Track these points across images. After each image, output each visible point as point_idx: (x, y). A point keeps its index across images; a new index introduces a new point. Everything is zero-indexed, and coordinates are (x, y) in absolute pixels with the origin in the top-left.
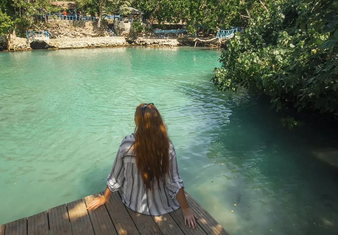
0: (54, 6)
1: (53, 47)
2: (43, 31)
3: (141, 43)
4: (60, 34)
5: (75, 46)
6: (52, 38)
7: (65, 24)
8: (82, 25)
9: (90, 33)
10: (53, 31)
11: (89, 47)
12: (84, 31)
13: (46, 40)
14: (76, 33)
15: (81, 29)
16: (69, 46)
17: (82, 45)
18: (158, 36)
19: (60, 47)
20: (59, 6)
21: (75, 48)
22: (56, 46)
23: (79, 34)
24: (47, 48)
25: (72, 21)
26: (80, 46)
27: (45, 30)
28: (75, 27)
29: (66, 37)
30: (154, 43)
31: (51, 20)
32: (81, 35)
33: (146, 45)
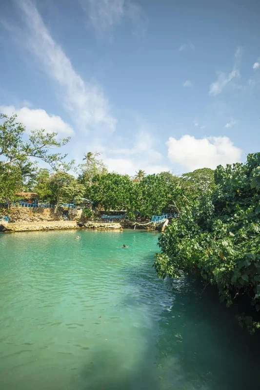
0: (18, 196)
1: (11, 230)
2: (4, 217)
3: (90, 227)
4: (19, 218)
5: (30, 229)
6: (11, 222)
7: (25, 210)
8: (40, 211)
9: (47, 218)
10: (13, 216)
11: (43, 230)
12: (41, 216)
13: (5, 225)
14: (34, 218)
15: (39, 214)
16: (25, 229)
17: (37, 228)
18: (104, 220)
19: (16, 230)
20: (24, 196)
21: (31, 231)
22: (13, 229)
23: (36, 218)
24: (5, 231)
25: (32, 208)
26: (35, 229)
27: (6, 216)
28: (34, 213)
29: (24, 221)
30: (101, 226)
31: (13, 207)
32: (38, 219)
33: (94, 228)
